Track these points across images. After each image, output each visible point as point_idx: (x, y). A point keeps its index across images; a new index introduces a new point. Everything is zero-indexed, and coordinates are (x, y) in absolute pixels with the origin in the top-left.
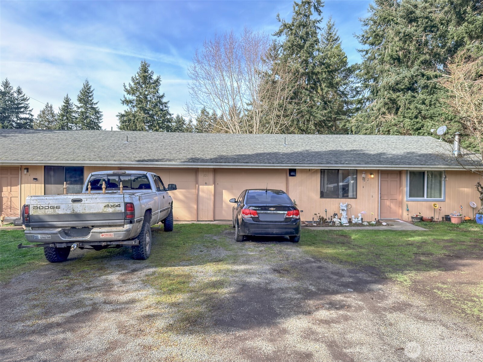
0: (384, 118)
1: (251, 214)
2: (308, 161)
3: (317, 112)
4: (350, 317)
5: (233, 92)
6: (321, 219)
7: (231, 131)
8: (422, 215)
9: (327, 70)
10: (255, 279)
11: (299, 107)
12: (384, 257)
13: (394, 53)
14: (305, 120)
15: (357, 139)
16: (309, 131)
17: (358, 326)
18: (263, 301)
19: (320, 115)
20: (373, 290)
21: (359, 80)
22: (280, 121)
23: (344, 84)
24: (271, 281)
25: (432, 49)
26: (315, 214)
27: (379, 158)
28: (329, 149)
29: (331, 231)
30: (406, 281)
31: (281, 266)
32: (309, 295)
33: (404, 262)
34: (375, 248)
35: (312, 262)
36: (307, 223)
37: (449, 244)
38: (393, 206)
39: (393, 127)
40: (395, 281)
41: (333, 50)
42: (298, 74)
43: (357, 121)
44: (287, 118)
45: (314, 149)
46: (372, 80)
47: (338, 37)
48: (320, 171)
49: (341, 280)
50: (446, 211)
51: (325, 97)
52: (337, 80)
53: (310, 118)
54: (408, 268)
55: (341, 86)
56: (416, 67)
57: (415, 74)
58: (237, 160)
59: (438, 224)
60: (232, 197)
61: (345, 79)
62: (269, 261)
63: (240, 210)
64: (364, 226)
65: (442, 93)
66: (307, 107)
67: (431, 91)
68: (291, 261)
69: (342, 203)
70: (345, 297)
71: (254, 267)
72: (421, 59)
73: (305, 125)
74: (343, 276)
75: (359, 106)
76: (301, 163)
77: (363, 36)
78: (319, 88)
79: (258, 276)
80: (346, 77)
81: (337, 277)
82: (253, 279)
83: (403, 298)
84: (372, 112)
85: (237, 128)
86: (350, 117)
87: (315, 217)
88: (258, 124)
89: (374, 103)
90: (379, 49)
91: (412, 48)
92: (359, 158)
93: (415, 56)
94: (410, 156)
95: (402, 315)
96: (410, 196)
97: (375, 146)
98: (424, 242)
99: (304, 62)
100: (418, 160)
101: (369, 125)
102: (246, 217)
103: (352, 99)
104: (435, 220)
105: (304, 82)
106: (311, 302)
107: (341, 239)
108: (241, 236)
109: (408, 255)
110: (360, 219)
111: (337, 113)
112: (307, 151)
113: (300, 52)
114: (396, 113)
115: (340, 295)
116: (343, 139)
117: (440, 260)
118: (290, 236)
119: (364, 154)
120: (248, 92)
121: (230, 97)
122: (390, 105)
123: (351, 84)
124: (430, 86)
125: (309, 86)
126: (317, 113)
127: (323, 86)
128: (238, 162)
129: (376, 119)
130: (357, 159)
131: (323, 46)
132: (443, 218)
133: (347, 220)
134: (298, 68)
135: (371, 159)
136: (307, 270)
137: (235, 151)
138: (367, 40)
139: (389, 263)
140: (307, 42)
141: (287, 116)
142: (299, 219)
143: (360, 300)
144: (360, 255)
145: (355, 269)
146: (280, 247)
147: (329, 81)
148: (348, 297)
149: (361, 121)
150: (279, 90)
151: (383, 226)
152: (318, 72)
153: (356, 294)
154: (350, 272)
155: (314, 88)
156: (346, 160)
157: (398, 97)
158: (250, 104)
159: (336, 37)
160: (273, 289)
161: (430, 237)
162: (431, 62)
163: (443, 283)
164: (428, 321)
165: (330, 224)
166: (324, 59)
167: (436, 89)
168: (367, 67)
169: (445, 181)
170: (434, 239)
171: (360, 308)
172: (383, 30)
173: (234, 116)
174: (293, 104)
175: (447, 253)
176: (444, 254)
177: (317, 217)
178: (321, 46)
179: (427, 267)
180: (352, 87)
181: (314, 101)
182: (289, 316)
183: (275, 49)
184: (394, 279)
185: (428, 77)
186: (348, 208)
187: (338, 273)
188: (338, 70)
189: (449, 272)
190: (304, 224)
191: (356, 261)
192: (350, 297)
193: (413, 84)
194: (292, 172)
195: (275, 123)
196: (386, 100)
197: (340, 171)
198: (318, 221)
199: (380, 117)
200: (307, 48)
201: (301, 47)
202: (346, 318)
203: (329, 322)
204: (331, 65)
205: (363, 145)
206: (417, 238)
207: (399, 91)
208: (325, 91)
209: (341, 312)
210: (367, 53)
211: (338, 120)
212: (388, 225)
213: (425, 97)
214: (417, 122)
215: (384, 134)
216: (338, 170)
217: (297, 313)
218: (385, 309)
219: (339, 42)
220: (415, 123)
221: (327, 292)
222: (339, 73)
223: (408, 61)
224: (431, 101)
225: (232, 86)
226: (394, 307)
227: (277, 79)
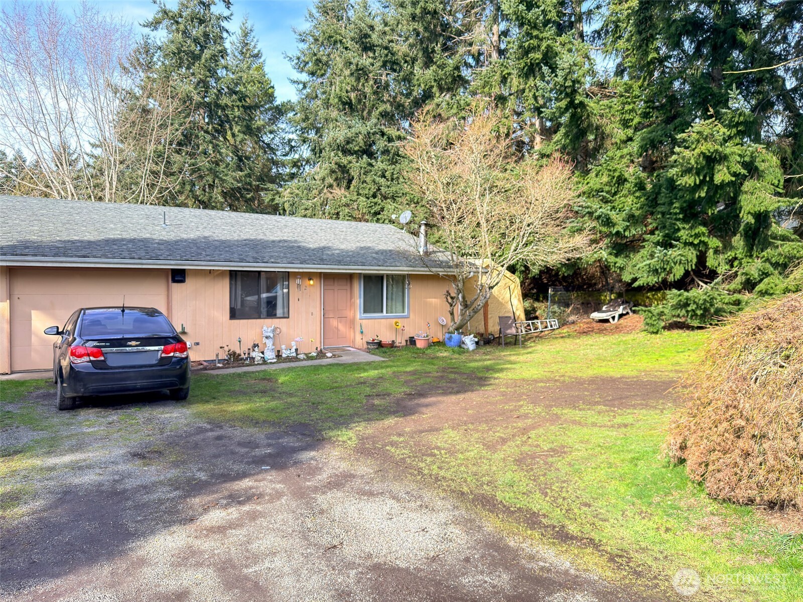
0: (331, 193)
1: (88, 355)
2: (207, 255)
3: (226, 172)
4: (261, 512)
5: (59, 119)
6: (230, 355)
7: (56, 194)
8: (380, 338)
9: (240, 104)
10: (92, 478)
11: (193, 161)
12: (325, 406)
13: (344, 94)
14: (205, 185)
15: (290, 224)
16: (213, 204)
17: (271, 526)
18: (102, 516)
19: (232, 178)
20: (301, 462)
21: (293, 129)
22: (158, 182)
23: (271, 132)
24: (124, 476)
25: (395, 98)
26: (221, 348)
27: (320, 254)
28: (245, 238)
29: (245, 373)
30: (350, 439)
31: (148, 445)
32: (194, 487)
33: (352, 411)
34: (312, 393)
35: (207, 430)
36: (205, 364)
37: (411, 378)
38: (341, 327)
39: (343, 208)
40: (335, 442)
41: (251, 72)
42: (191, 103)
43: (292, 194)
44: (172, 178)
45: (218, 236)
46: (313, 132)
47: (259, 51)
48: (228, 273)
49: (253, 454)
50: (410, 332)
51: (241, 149)
52: (258, 122)
53: (214, 182)
54: (356, 419)
55: (266, 133)
56: (374, 121)
57: (372, 131)
58: (62, 250)
59: (400, 350)
60: (52, 323)
61: (272, 124)
62: (126, 440)
63: (66, 349)
64: (299, 360)
65: (407, 163)
66: (208, 162)
67: (393, 159)
68: (169, 433)
69: (267, 325)
70: (256, 481)
71: (91, 455)
72: (381, 109)
73: (207, 194)
74: (257, 446)
75: (294, 170)
76: (193, 259)
77: (298, 58)
78: (229, 133)
79: (98, 471)
80: (274, 120)
81: (247, 450)
82: (89, 478)
83: (344, 466)
84: (314, 182)
85: (69, 189)
86: (281, 186)
87: (221, 352)
88: (114, 183)
89: (317, 168)
90: (322, 83)
91: (368, 90)
92: (292, 253)
93: (372, 103)
94: (365, 253)
95: (339, 494)
96: (365, 311)
97: (316, 236)
98: (381, 378)
99: (201, 85)
100: (374, 258)
101: (310, 203)
102: (78, 361)
103: (284, 158)
104: (397, 344)
105: (201, 118)
106: (196, 500)
107: (262, 385)
108: (68, 398)
109: (358, 400)
110: (293, 350)
111: (260, 179)
112: (205, 238)
113: (193, 64)
114: (348, 187)
115: (248, 480)
116: (268, 222)
117: (398, 402)
118: (170, 390)
119: (299, 247)
120: (91, 122)
121: (51, 128)
122: (339, 173)
123: (282, 134)
124: (392, 151)
125: (210, 127)
126: (226, 175)
127: (236, 129)
128: (65, 255)
129: (320, 193)
130: (289, 255)
131: (234, 62)
132: (406, 341)
133: (274, 354)
134: (190, 92)
135: (310, 256)
136: (196, 446)
137: (60, 234)
138: (305, 66)
139: (330, 415)
140: (205, 51)
141: (172, 174)
142: (187, 358)
143: (279, 482)
144: (289, 408)
145: (278, 432)
146: (149, 412)
147: (245, 123)
148: (260, 481)
149: (297, 195)
150: (156, 126)
151: (328, 358)
152: (227, 106)
153: (274, 473)
154: (268, 438)
155: (221, 131)
156: (271, 257)
157: (350, 162)
158: (98, 146)
159: (256, 51)
160: (128, 490)
161: (389, 369)
162: (393, 115)
163: (399, 435)
164: (374, 495)
165: (247, 362)
166: (237, 84)
167: (399, 155)
168: (305, 109)
169: (409, 289)
170: (394, 372)
171: (278, 495)
172: (329, 55)
173: (62, 165)
174: (184, 154)
175: (408, 390)
176: (404, 392)
177: (225, 351)
178: (230, 60)
179: (381, 413)
180: (284, 139)
181: (221, 154)
182: (153, 532)
183: (147, 52)
184: (335, 439)
185: (388, 138)
186: (276, 334)
187: (249, 443)
188: (259, 108)
189: (409, 418)
190: (202, 366)
191: (280, 419)
192: (264, 479)
193: (370, 146)
194: (178, 276)
195: (148, 185)
196: (334, 167)
197: (262, 273)
198: (226, 358)
199: (325, 191)
200: (206, 61)
201: (196, 58)
202: (253, 516)
203: (224, 529)
204: (247, 96)
205: (299, 233)
206: (373, 373)
207: (352, 154)
208: (238, 139)
209: (246, 508)
210: (305, 87)
211: (262, 189)
212: (334, 356)
213: (386, 167)
214: (376, 204)
215: (331, 218)
216: (259, 272)
217: (168, 524)
218: (316, 489)
219: (261, 60)
220: (372, 204)
221: (228, 477)
222: (261, 113)
223: (363, 110)
224: (393, 174)
225: (56, 105)
226: (329, 483)
227: (151, 106)
